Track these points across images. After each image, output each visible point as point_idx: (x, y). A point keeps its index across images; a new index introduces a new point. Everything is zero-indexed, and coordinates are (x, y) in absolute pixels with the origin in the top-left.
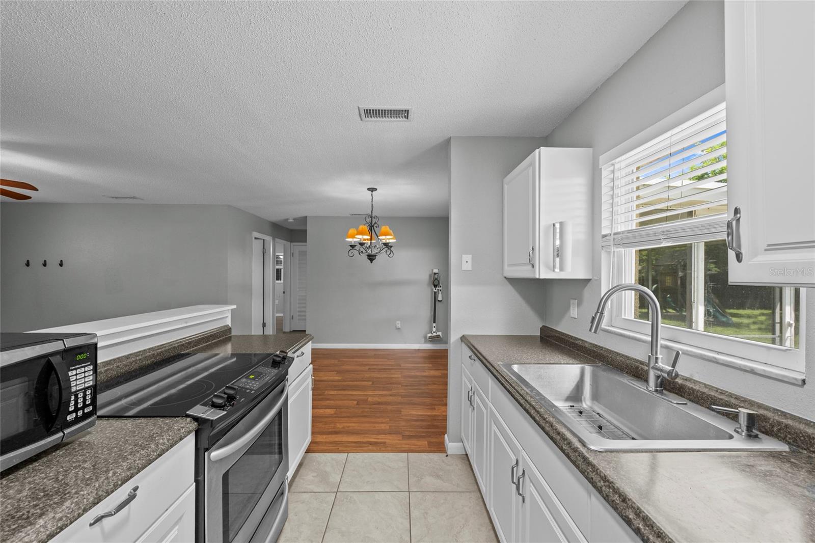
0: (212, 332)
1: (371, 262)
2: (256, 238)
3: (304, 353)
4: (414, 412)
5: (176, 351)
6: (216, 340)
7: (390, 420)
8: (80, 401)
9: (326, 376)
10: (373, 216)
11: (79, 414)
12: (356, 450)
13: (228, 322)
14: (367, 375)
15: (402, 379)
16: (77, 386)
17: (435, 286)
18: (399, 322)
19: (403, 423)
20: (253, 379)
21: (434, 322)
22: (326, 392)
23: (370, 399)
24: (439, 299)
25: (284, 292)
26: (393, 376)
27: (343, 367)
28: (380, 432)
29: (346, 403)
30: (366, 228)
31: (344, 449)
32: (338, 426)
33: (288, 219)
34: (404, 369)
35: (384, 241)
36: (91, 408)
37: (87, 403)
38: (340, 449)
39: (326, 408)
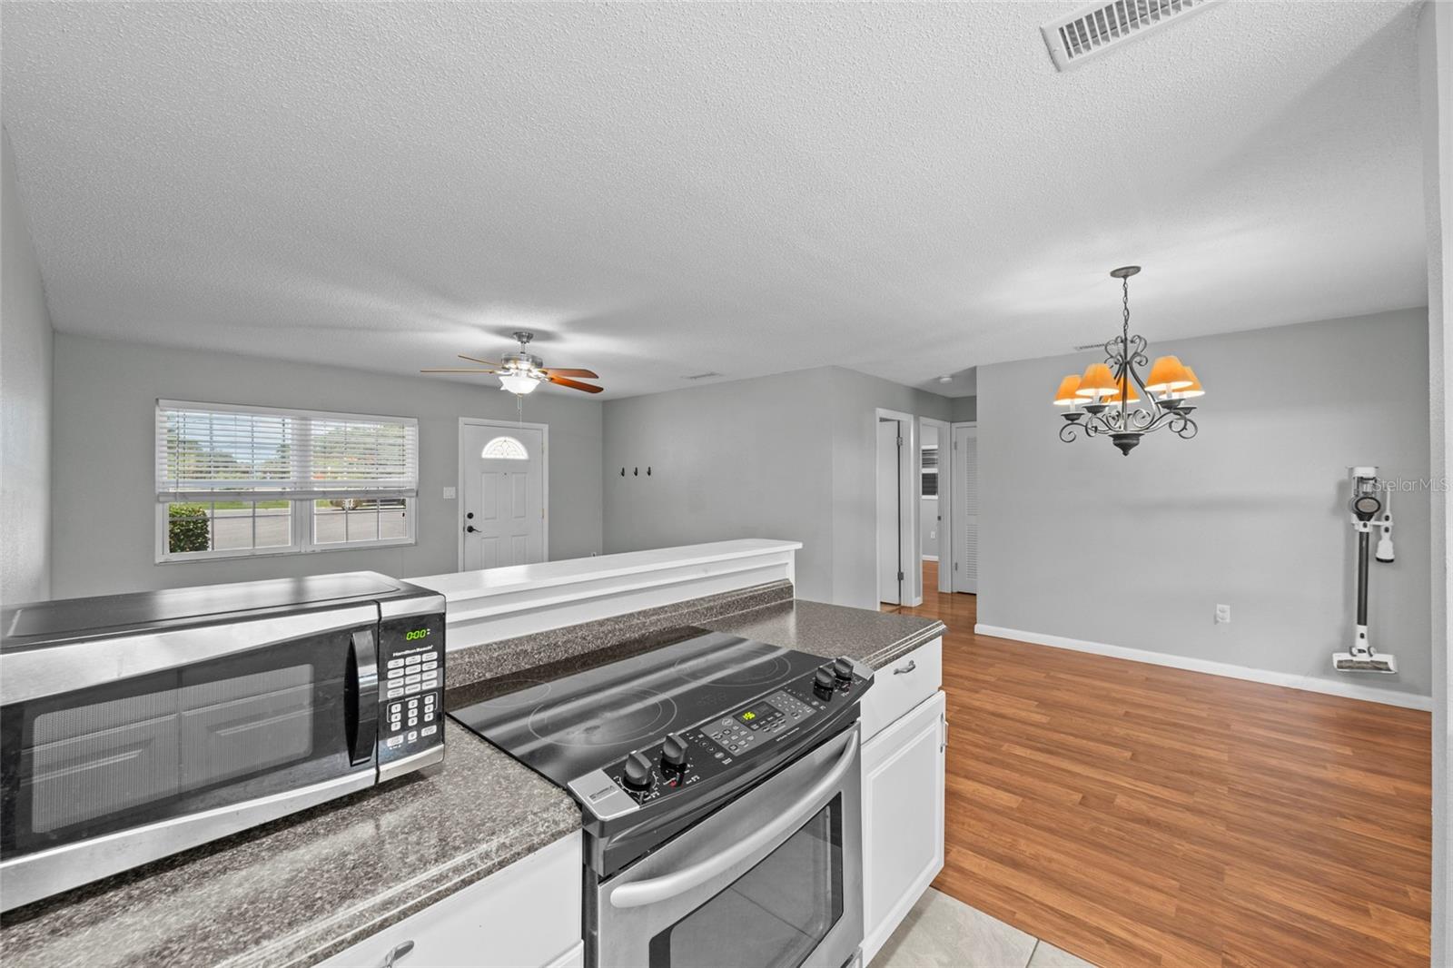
0: (755, 591)
1: (1125, 454)
2: (882, 420)
3: (914, 667)
4: (1275, 895)
5: (685, 621)
6: (761, 607)
7: (1182, 889)
8: (413, 713)
9: (1011, 706)
10: (1129, 338)
11: (410, 738)
12: (1062, 938)
13: (790, 575)
14: (1120, 731)
15: (1231, 770)
16: (407, 688)
17: (1364, 516)
18: (1227, 607)
19: (1227, 918)
20: (748, 724)
21: (1362, 619)
22: (1006, 747)
23: (1121, 800)
24: (1380, 556)
25: (939, 518)
26: (1199, 751)
27: (1055, 693)
28: (1142, 915)
29: (1053, 790)
30: (1109, 370)
31: (1029, 920)
32: (1023, 848)
33: (940, 378)
34: (1241, 739)
35: (1164, 398)
36: (434, 729)
37: (427, 719)
38: (1017, 916)
39: (998, 788)
